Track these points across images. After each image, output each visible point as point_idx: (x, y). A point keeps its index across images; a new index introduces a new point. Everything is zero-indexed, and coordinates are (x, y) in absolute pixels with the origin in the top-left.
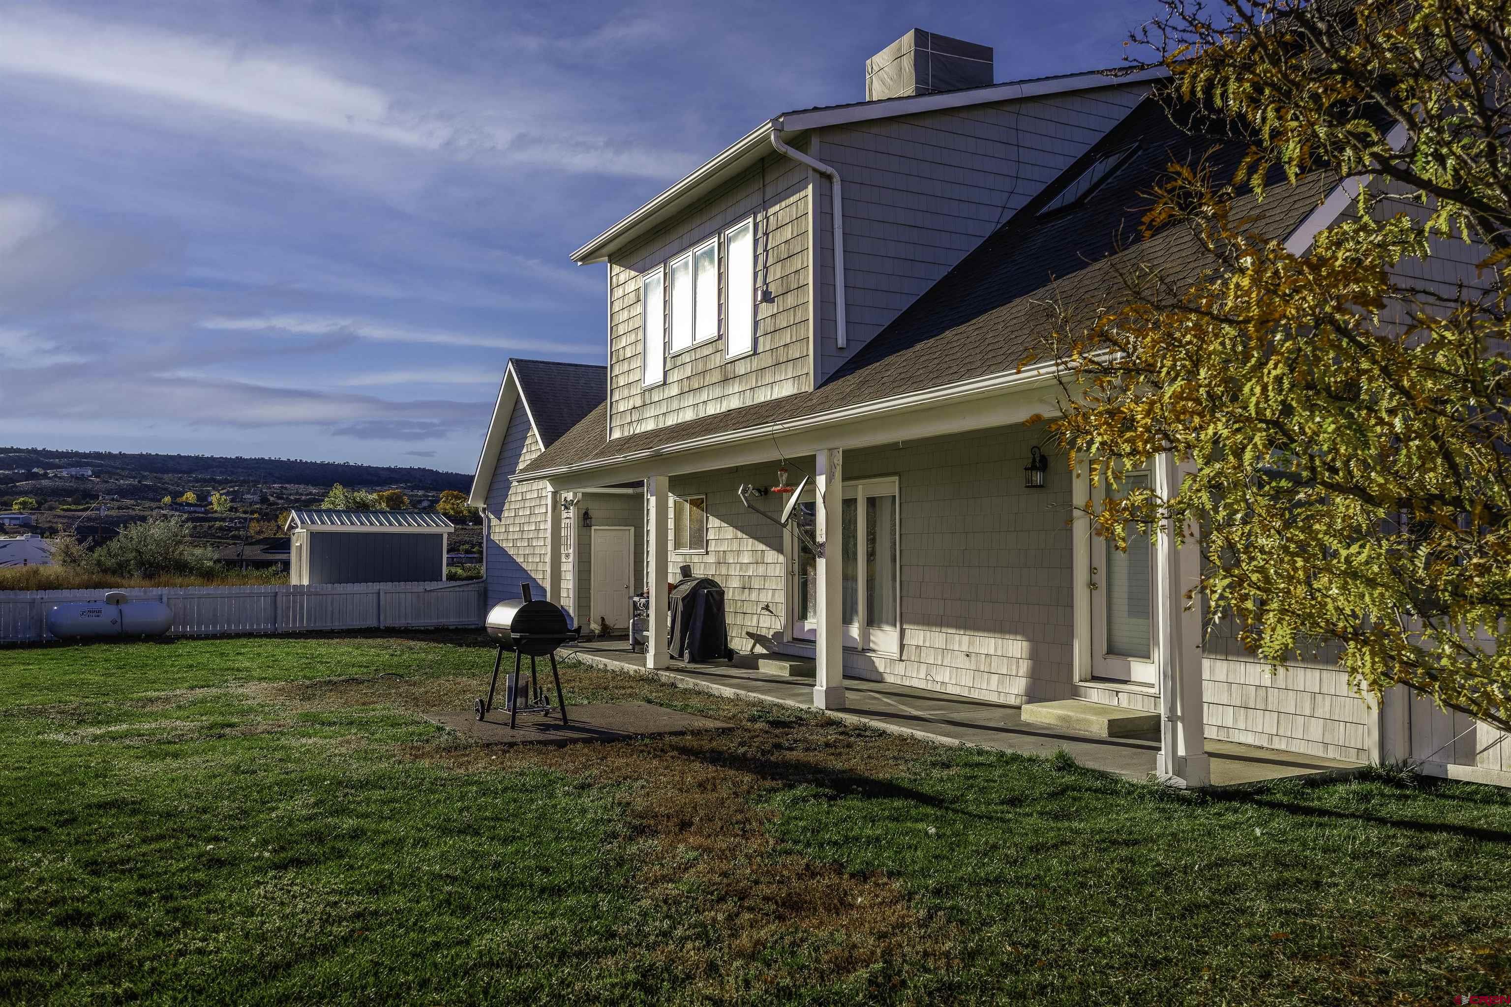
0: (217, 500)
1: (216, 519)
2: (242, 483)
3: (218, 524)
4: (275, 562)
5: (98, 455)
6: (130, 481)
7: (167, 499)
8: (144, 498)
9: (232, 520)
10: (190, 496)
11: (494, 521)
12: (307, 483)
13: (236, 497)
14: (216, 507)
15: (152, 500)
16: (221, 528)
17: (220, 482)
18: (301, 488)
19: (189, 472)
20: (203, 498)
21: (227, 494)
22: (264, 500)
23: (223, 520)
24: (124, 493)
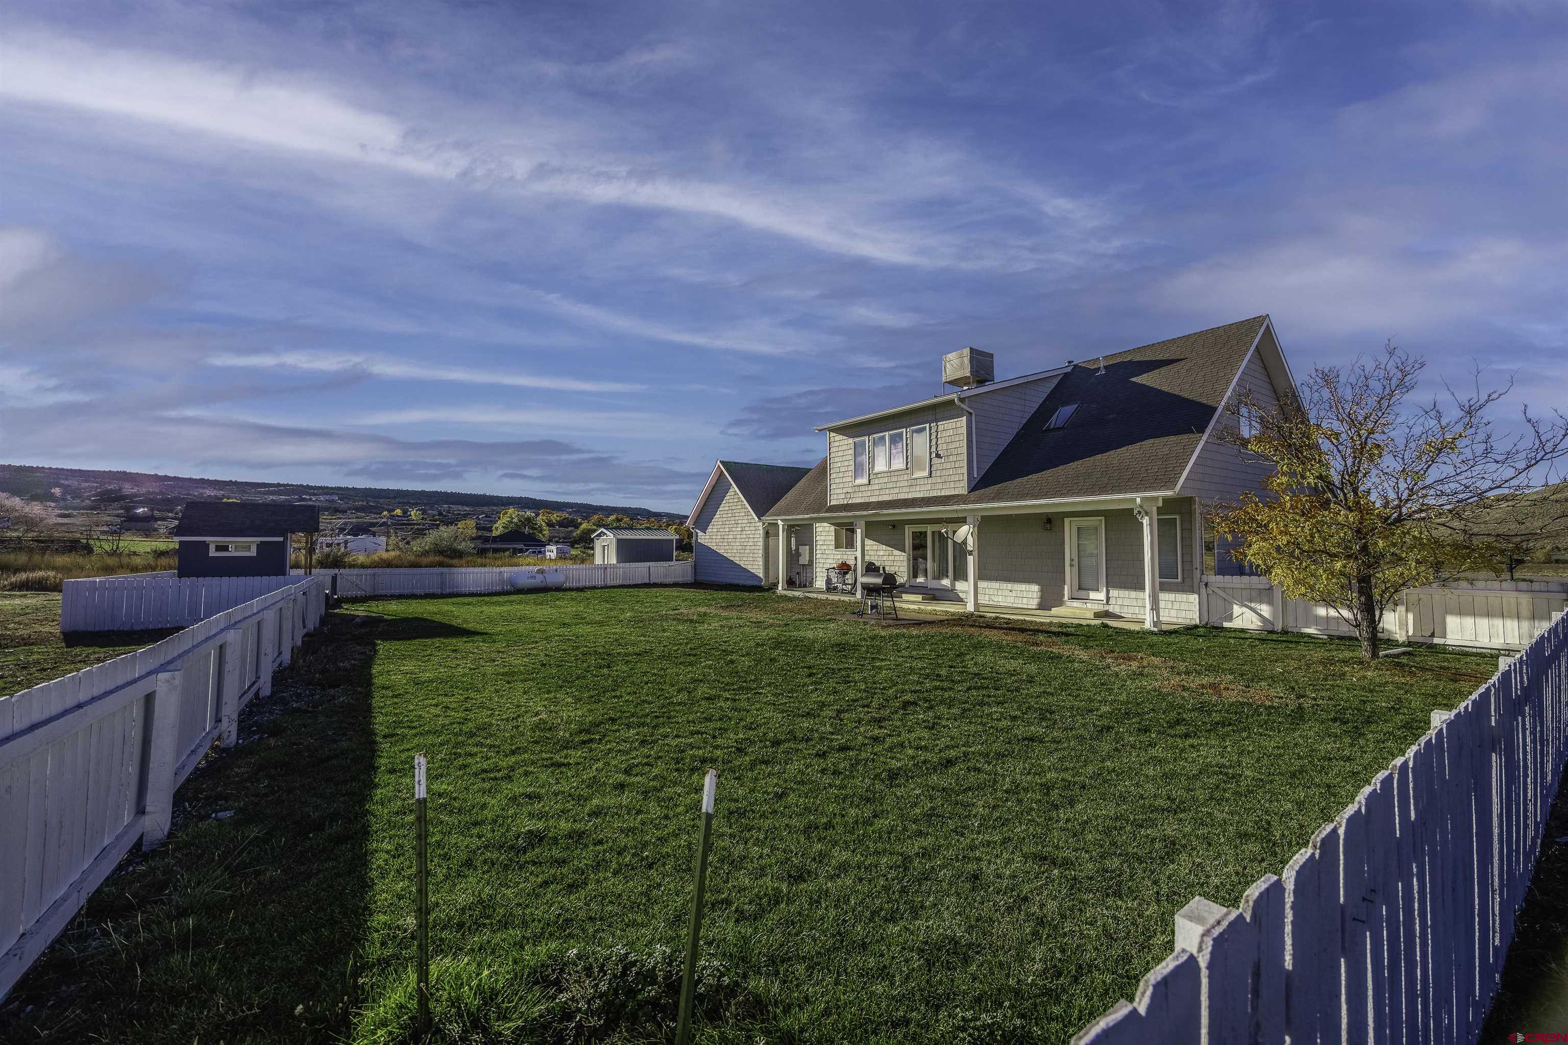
0: (414, 514)
1: (414, 524)
2: (425, 505)
3: (416, 527)
4: (508, 549)
5: (340, 488)
6: (361, 503)
7: (385, 513)
8: (370, 512)
9: (424, 525)
10: (398, 512)
11: (700, 533)
12: (463, 505)
13: (424, 512)
14: (413, 517)
15: (375, 513)
16: (418, 529)
17: (413, 504)
18: (460, 507)
19: (395, 498)
20: (405, 512)
21: (419, 510)
22: (440, 514)
23: (419, 524)
24: (358, 509)
